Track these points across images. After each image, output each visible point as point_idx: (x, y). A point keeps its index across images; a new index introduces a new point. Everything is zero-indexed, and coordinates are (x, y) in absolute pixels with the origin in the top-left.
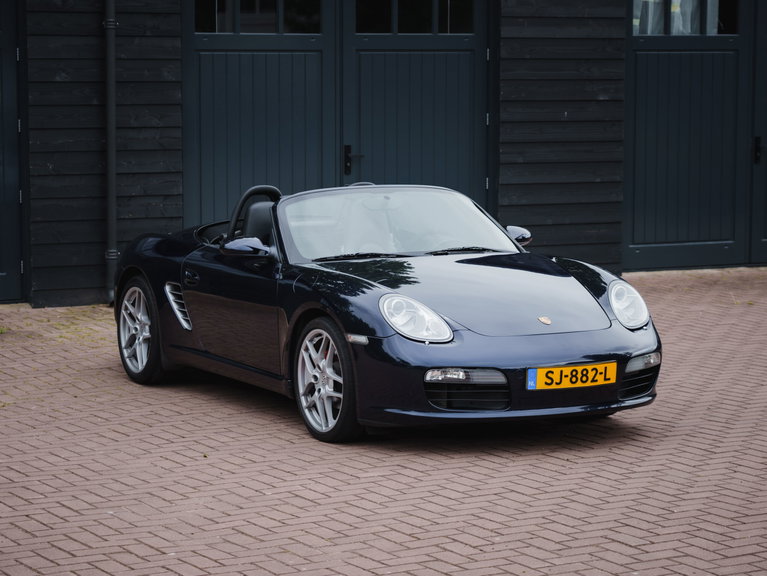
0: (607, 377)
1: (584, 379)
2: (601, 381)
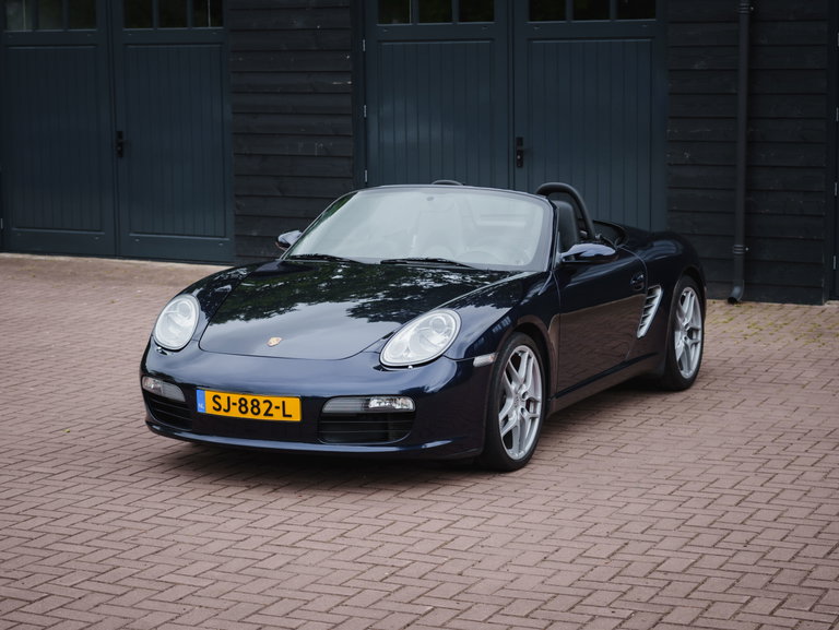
0: (287, 413)
1: (256, 410)
2: (277, 416)
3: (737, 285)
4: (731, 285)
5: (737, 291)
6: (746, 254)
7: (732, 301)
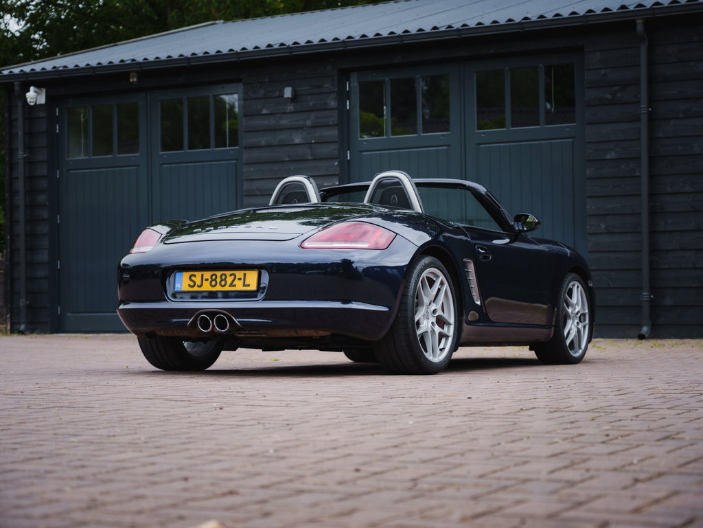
3: (645, 325)
4: (641, 326)
5: (645, 330)
6: (651, 301)
7: (642, 337)
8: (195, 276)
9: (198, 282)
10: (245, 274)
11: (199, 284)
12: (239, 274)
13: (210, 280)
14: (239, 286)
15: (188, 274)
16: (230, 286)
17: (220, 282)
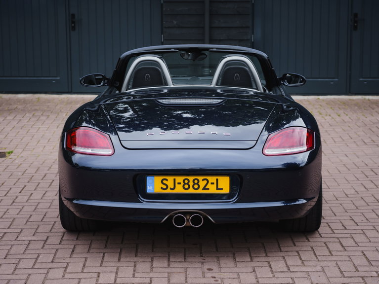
8: (167, 180)
9: (171, 185)
10: (217, 180)
11: (173, 187)
12: (212, 179)
13: (182, 184)
14: (212, 190)
15: (159, 178)
16: (203, 189)
17: (193, 186)
